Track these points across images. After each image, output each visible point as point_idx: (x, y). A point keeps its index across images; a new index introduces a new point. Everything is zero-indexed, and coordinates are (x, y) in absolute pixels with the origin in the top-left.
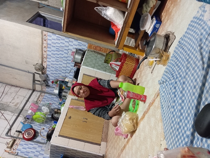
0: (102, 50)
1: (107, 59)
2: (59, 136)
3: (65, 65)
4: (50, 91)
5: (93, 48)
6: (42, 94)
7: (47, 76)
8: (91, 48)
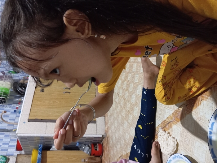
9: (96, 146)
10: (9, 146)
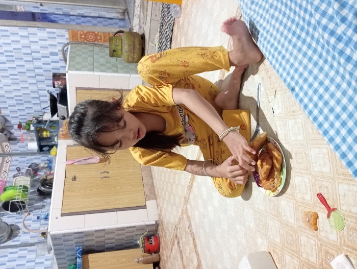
0: (99, 38)
1: (113, 48)
2: (63, 215)
3: (34, 88)
4: (19, 149)
5: (81, 38)
6: (6, 159)
7: (6, 120)
8: (76, 39)
9: (150, 240)
10: (36, 264)
